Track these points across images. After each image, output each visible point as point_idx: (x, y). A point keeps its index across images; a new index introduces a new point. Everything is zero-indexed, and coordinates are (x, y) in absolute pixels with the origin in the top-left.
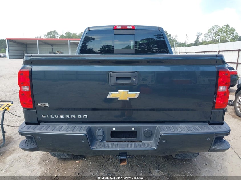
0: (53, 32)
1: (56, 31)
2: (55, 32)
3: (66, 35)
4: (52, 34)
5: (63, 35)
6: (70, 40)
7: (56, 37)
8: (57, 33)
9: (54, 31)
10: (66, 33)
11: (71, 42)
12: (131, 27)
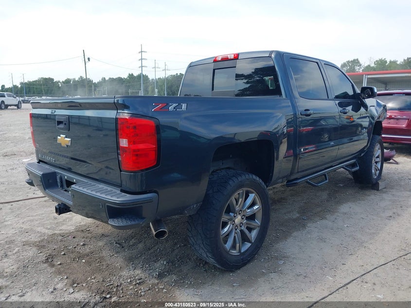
0: (351, 61)
1: (357, 60)
2: (356, 62)
3: (375, 66)
4: (349, 66)
5: (369, 66)
6: (366, 75)
7: (357, 70)
8: (358, 62)
9: (354, 60)
10: (377, 61)
11: (368, 78)
12: (232, 57)
